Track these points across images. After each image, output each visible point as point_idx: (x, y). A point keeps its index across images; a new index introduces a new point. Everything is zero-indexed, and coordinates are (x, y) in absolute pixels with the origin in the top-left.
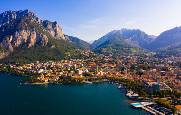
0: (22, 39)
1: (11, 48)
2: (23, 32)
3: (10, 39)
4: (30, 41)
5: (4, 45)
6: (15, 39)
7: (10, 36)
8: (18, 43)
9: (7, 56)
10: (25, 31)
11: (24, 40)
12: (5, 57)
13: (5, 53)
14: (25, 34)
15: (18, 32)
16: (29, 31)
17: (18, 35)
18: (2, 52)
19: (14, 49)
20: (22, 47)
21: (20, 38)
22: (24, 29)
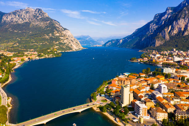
0: (179, 28)
1: (167, 37)
2: (181, 21)
3: (168, 29)
4: (187, 29)
5: (162, 35)
6: (173, 29)
7: (169, 27)
8: (175, 32)
9: (162, 44)
10: (183, 19)
11: (181, 29)
12: (161, 45)
13: (161, 42)
14: (182, 23)
15: (176, 21)
16: (187, 19)
17: (175, 24)
18: (159, 41)
19: (170, 38)
20: (177, 35)
21: (177, 27)
22: (182, 18)
